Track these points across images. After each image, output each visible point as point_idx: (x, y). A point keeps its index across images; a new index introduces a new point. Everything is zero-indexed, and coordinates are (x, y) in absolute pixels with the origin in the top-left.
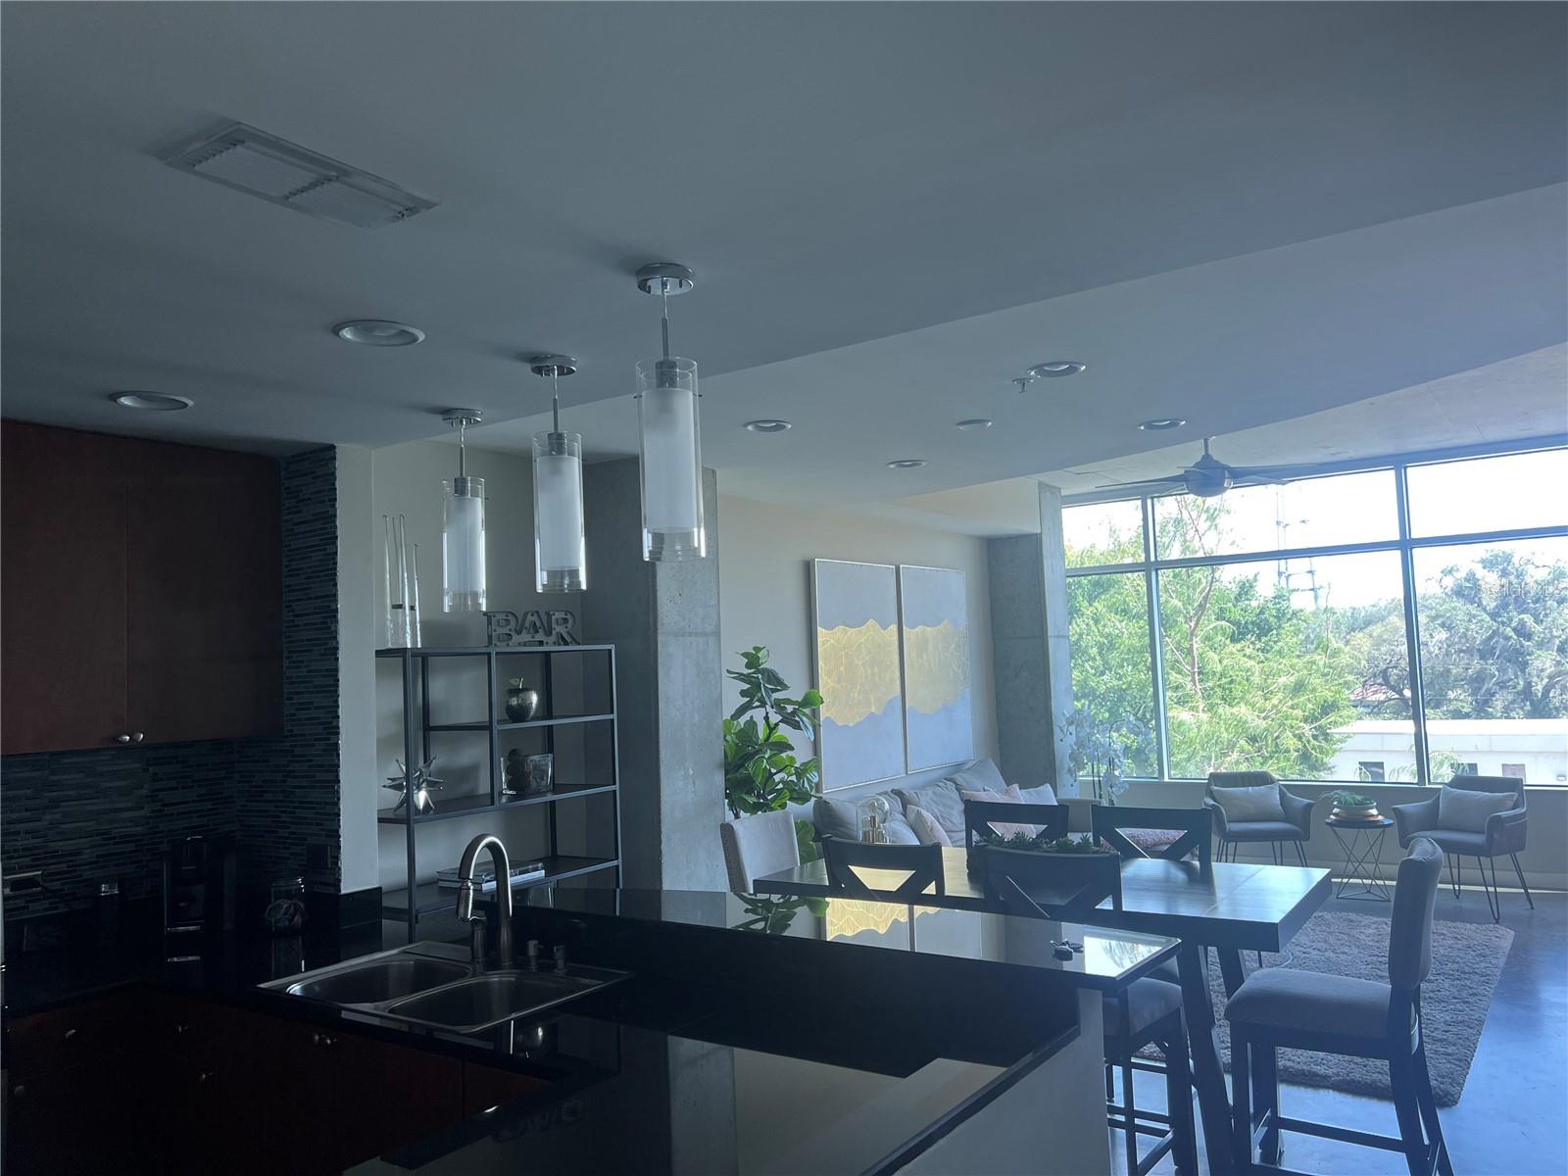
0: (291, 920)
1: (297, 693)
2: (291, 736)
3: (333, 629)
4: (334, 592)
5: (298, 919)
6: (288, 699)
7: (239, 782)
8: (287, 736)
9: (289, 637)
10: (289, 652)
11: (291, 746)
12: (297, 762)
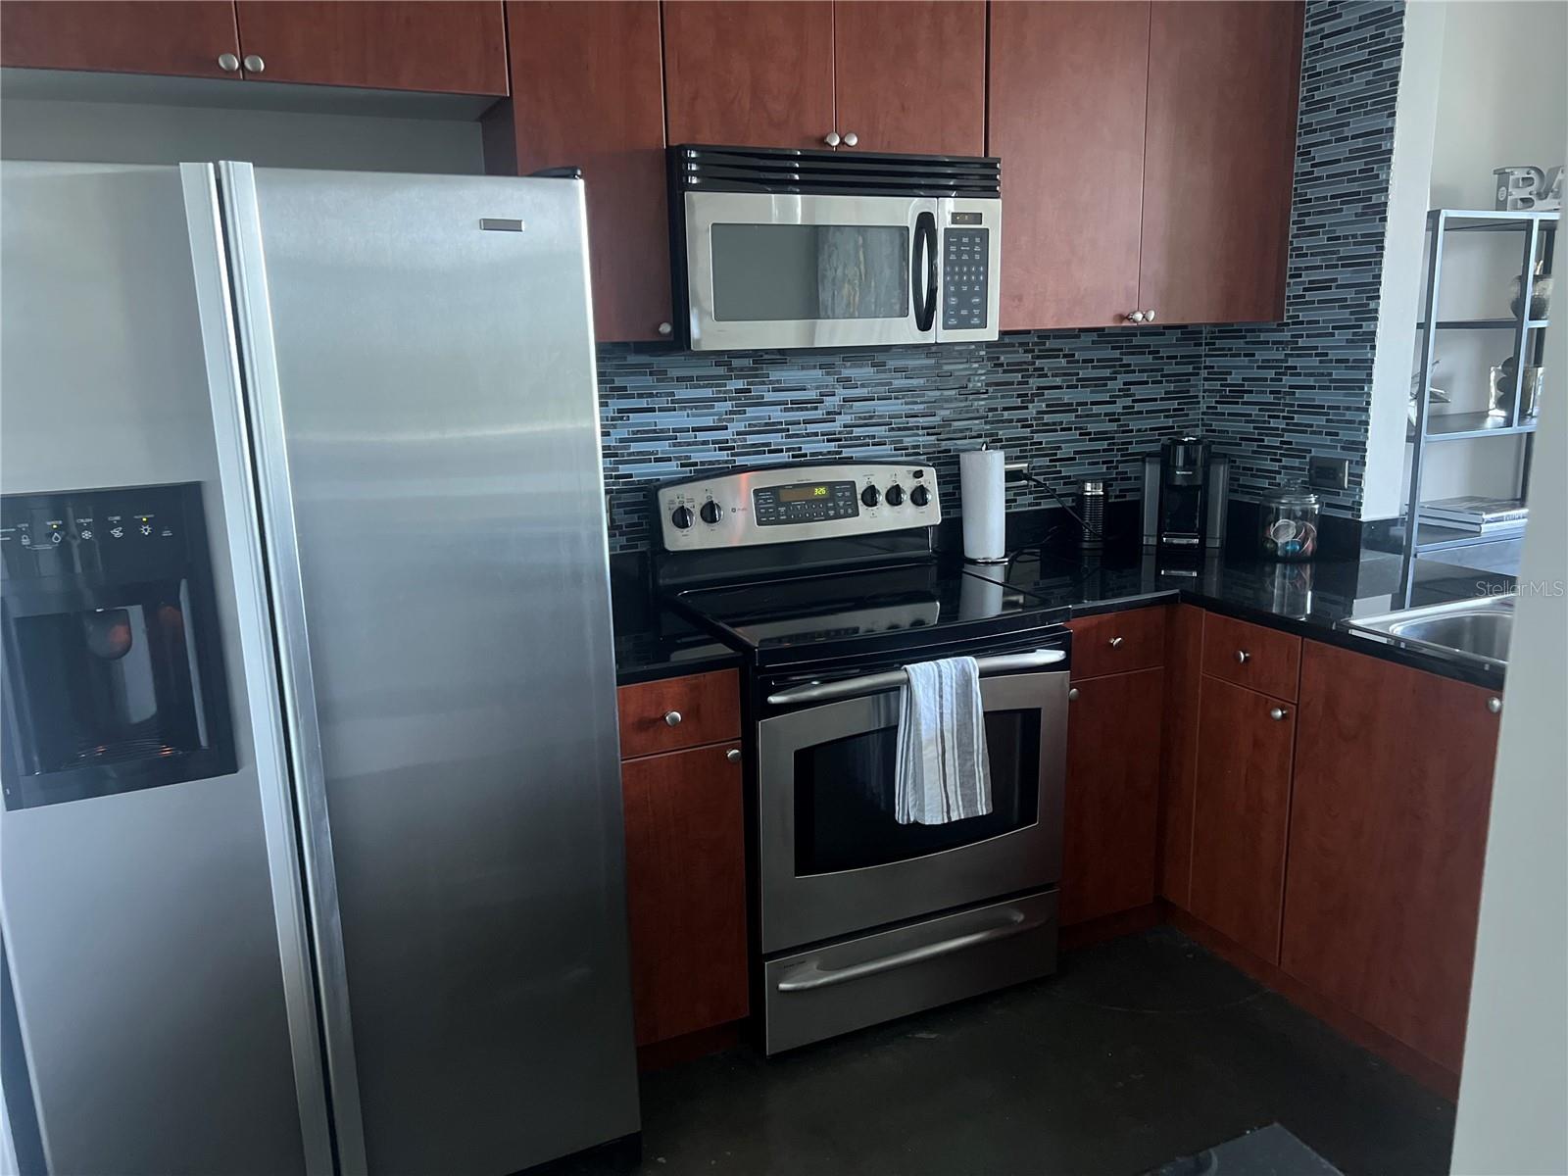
0: (1302, 546)
1: (1307, 268)
2: (1294, 323)
3: (1383, 177)
4: (1390, 125)
5: (1309, 545)
6: (1291, 276)
7: (1205, 379)
8: (1288, 324)
9: (1300, 195)
10: (1299, 215)
11: (1293, 336)
12: (1298, 356)
